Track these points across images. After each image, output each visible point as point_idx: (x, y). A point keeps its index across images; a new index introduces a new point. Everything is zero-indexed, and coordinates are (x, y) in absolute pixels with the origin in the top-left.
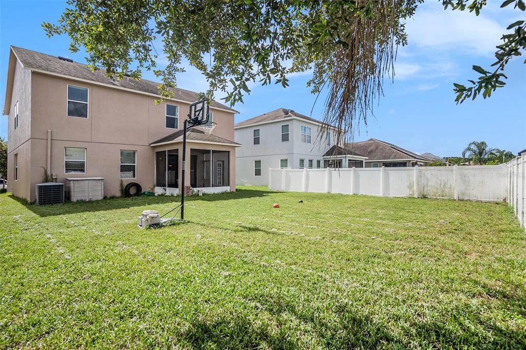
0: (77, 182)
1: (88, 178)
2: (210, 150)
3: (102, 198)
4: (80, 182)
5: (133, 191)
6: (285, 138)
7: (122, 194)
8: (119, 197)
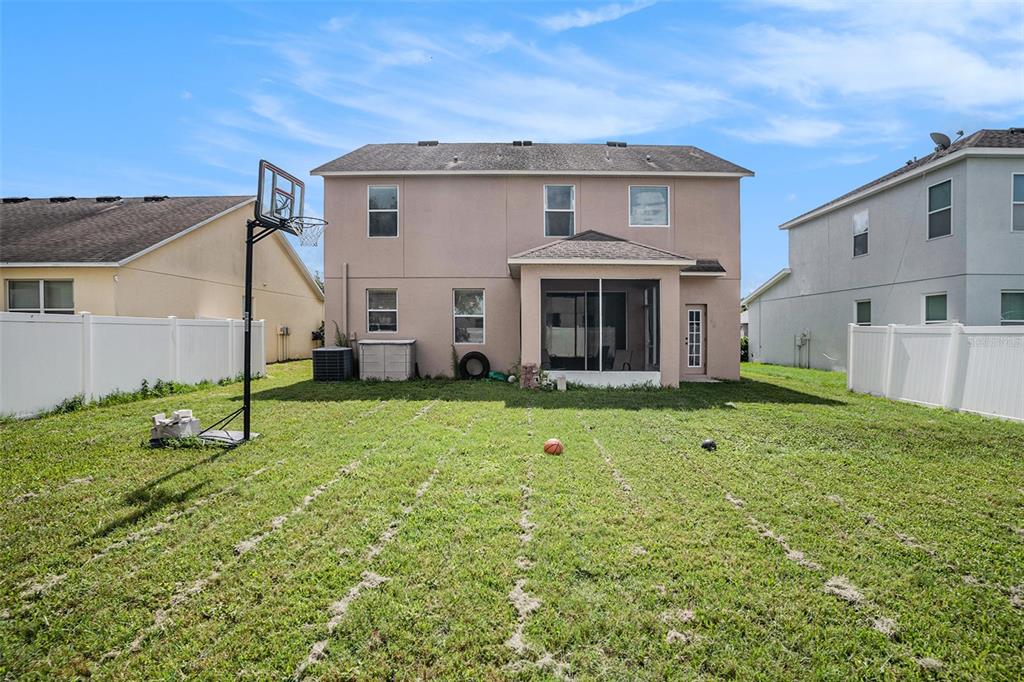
0: (368, 347)
1: (384, 342)
2: (598, 280)
3: (405, 378)
4: (373, 347)
5: (475, 368)
6: (940, 225)
7: (456, 373)
8: (453, 379)
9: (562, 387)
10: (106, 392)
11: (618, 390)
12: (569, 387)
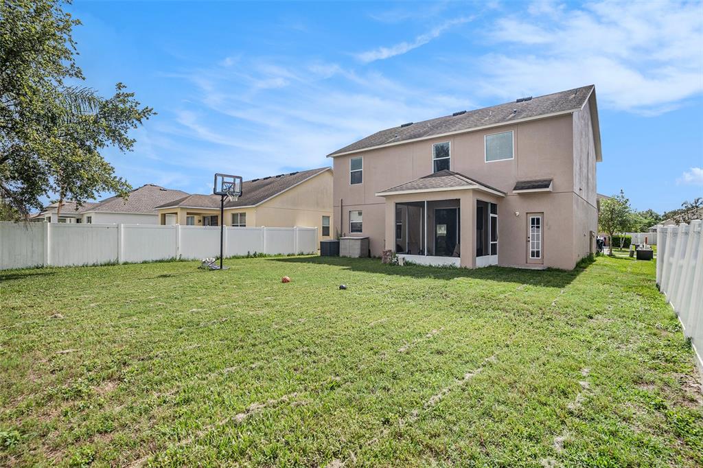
1: (350, 238)
2: (424, 202)
3: (357, 256)
4: (345, 240)
9: (401, 263)
10: (232, 255)
11: (435, 267)
12: (407, 264)
